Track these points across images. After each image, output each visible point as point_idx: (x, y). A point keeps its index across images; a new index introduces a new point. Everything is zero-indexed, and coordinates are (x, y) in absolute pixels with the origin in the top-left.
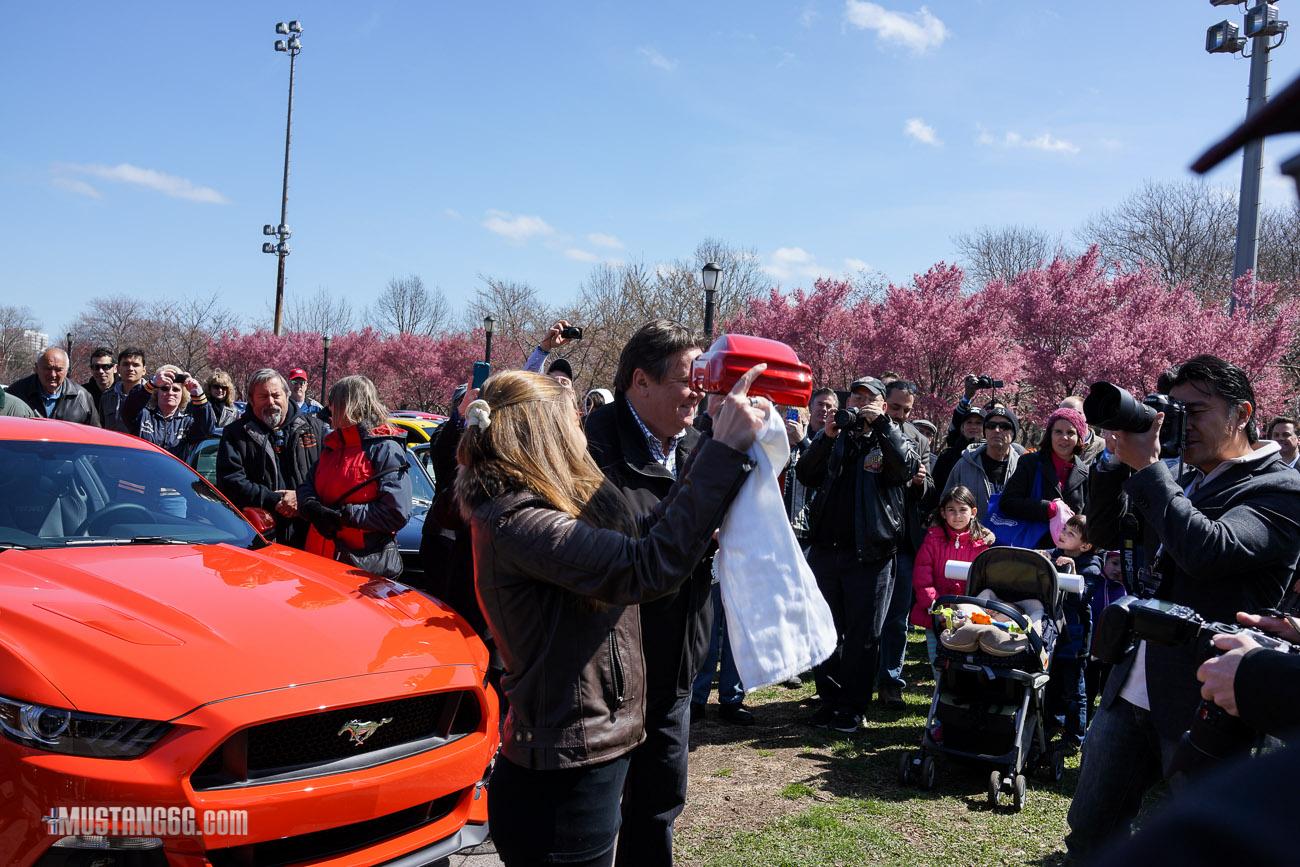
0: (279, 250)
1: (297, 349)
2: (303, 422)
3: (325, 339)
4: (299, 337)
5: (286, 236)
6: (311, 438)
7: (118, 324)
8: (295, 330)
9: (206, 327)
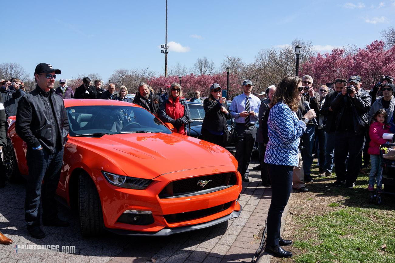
0: (165, 52)
1: (172, 81)
2: (154, 96)
3: (180, 77)
5: (167, 48)
6: (157, 100)
7: (122, 77)
8: (171, 76)
9: (146, 76)
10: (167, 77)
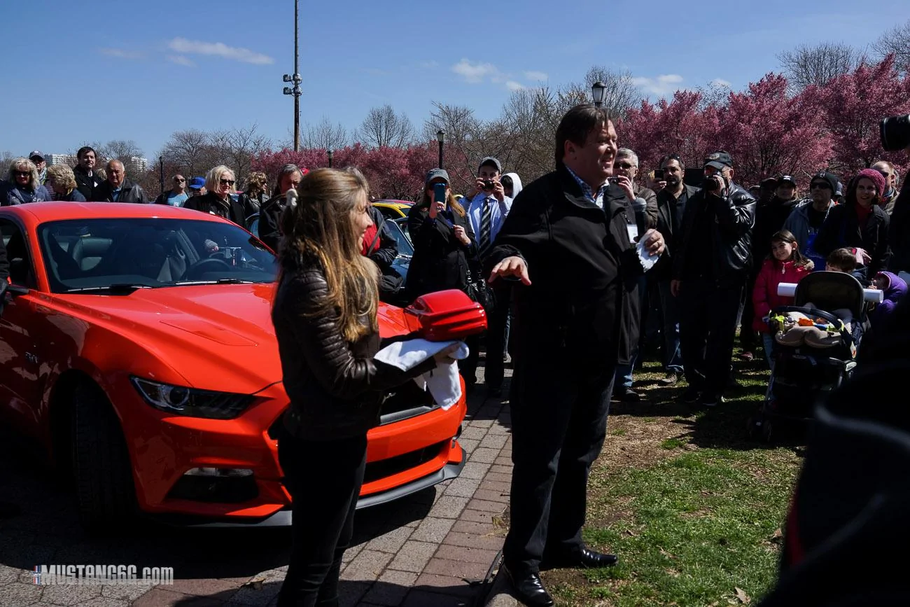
0: (294, 92)
1: (311, 161)
3: (329, 152)
4: (311, 152)
5: (298, 82)
7: (192, 149)
8: (308, 148)
9: (249, 149)
10: (298, 150)
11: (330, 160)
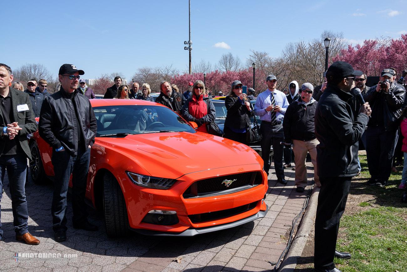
0: (189, 49)
1: (196, 78)
2: (176, 94)
3: (204, 75)
5: (191, 44)
6: (179, 98)
7: (146, 75)
8: (195, 73)
9: (170, 74)
10: (191, 74)
11: (205, 78)
